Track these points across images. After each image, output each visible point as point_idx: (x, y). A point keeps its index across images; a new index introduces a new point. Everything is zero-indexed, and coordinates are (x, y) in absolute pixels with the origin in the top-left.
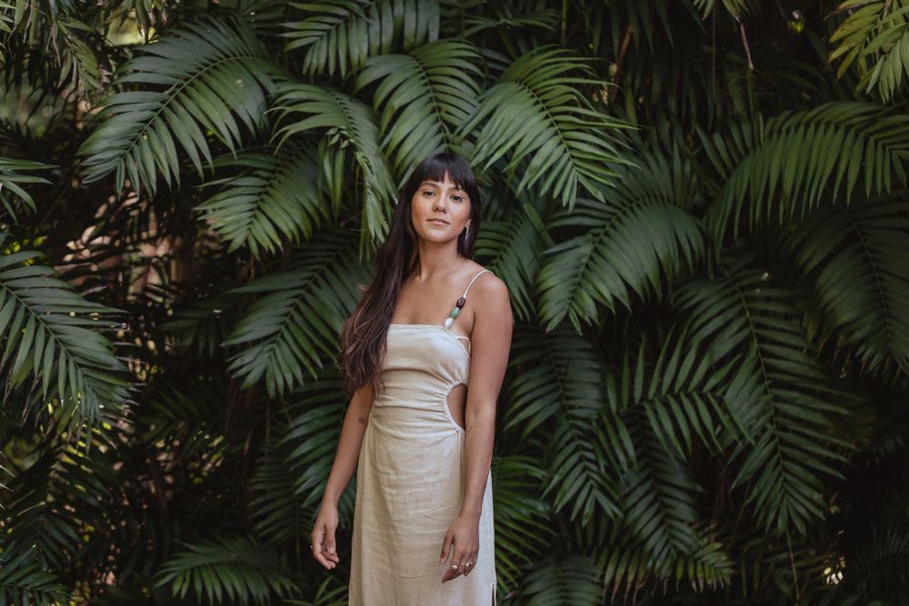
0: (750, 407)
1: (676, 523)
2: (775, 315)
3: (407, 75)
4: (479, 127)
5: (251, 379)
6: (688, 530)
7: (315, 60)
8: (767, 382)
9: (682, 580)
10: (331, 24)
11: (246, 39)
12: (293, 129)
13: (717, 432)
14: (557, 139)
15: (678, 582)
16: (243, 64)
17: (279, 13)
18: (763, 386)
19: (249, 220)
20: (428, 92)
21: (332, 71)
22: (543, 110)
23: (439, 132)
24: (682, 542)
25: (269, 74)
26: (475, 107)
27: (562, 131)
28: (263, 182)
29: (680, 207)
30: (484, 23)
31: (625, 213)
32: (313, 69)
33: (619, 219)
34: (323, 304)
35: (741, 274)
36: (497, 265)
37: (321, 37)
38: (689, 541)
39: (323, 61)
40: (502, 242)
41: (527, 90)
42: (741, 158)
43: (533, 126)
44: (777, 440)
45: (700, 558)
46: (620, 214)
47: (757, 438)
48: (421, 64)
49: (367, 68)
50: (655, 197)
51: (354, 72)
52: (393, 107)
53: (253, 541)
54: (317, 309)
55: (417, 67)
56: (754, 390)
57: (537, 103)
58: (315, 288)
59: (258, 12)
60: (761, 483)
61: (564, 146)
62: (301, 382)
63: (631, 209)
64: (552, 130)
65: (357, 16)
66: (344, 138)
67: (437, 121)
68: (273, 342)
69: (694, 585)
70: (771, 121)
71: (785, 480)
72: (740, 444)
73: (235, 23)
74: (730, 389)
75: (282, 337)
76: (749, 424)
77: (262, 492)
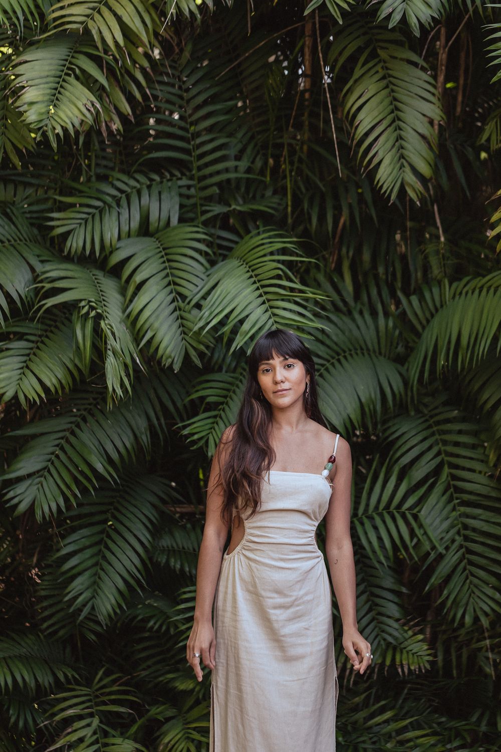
0: (442, 522)
1: (385, 619)
2: (465, 446)
3: (149, 255)
4: (204, 298)
5: (22, 507)
6: (396, 625)
7: (75, 243)
8: (456, 501)
9: (390, 667)
10: (88, 214)
11: (20, 227)
12: (50, 302)
13: (413, 543)
14: (264, 307)
15: (386, 669)
16: (15, 248)
17: (49, 204)
18: (451, 505)
19: (18, 377)
20: (165, 268)
21: (88, 252)
22: (255, 283)
23: (173, 301)
24: (390, 635)
25: (38, 256)
26: (203, 280)
27: (269, 300)
28: (31, 345)
29: (385, 356)
30: (218, 209)
31: (333, 364)
32: (73, 251)
33: (327, 370)
34: (84, 444)
35: (436, 411)
36: (224, 410)
37: (80, 224)
38: (396, 634)
39: (81, 244)
40: (228, 390)
41: (244, 266)
42: (432, 316)
43: (245, 297)
44: (464, 550)
45: (405, 648)
46: (328, 365)
47: (447, 548)
48: (161, 245)
49: (117, 249)
50: (362, 349)
51: (107, 252)
52: (135, 282)
53: (42, 637)
54: (78, 448)
55: (159, 248)
56: (444, 508)
57: (251, 277)
58: (77, 431)
59: (29, 205)
60: (451, 585)
61: (269, 313)
62: (64, 510)
63: (339, 361)
64: (261, 300)
65: (110, 207)
66: (92, 308)
67: (171, 292)
68: (41, 476)
69: (400, 670)
70: (455, 285)
71: (471, 582)
72: (433, 553)
73: (11, 214)
74: (425, 507)
75: (49, 471)
76: (440, 537)
77: (46, 598)
